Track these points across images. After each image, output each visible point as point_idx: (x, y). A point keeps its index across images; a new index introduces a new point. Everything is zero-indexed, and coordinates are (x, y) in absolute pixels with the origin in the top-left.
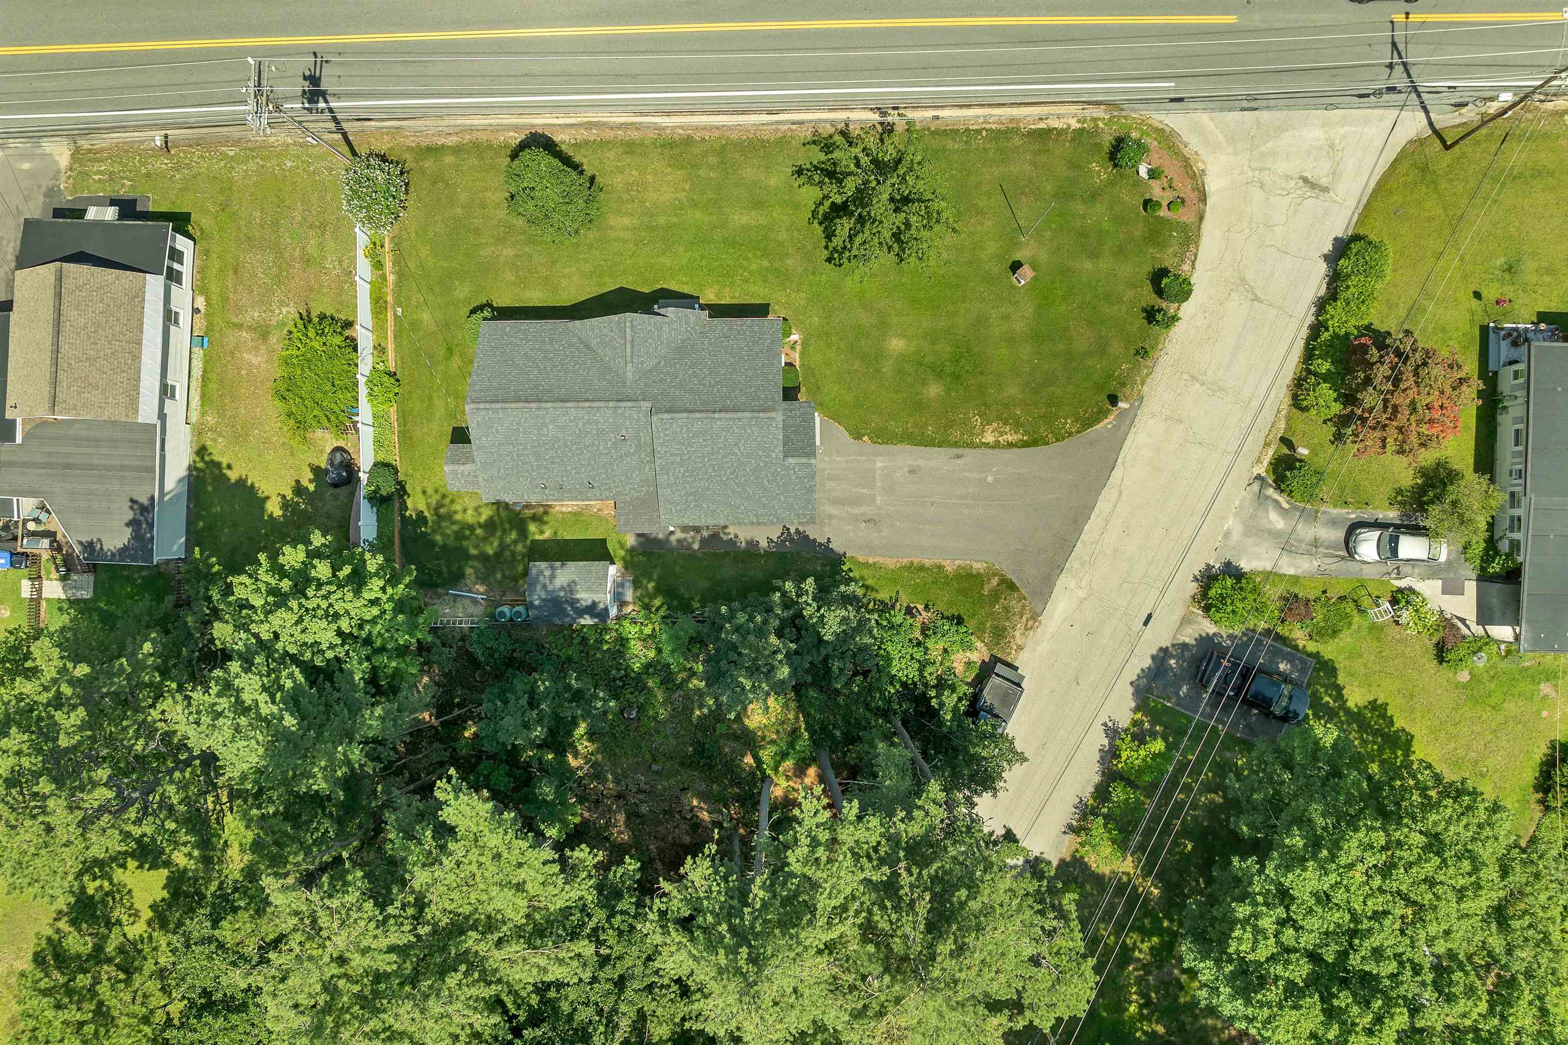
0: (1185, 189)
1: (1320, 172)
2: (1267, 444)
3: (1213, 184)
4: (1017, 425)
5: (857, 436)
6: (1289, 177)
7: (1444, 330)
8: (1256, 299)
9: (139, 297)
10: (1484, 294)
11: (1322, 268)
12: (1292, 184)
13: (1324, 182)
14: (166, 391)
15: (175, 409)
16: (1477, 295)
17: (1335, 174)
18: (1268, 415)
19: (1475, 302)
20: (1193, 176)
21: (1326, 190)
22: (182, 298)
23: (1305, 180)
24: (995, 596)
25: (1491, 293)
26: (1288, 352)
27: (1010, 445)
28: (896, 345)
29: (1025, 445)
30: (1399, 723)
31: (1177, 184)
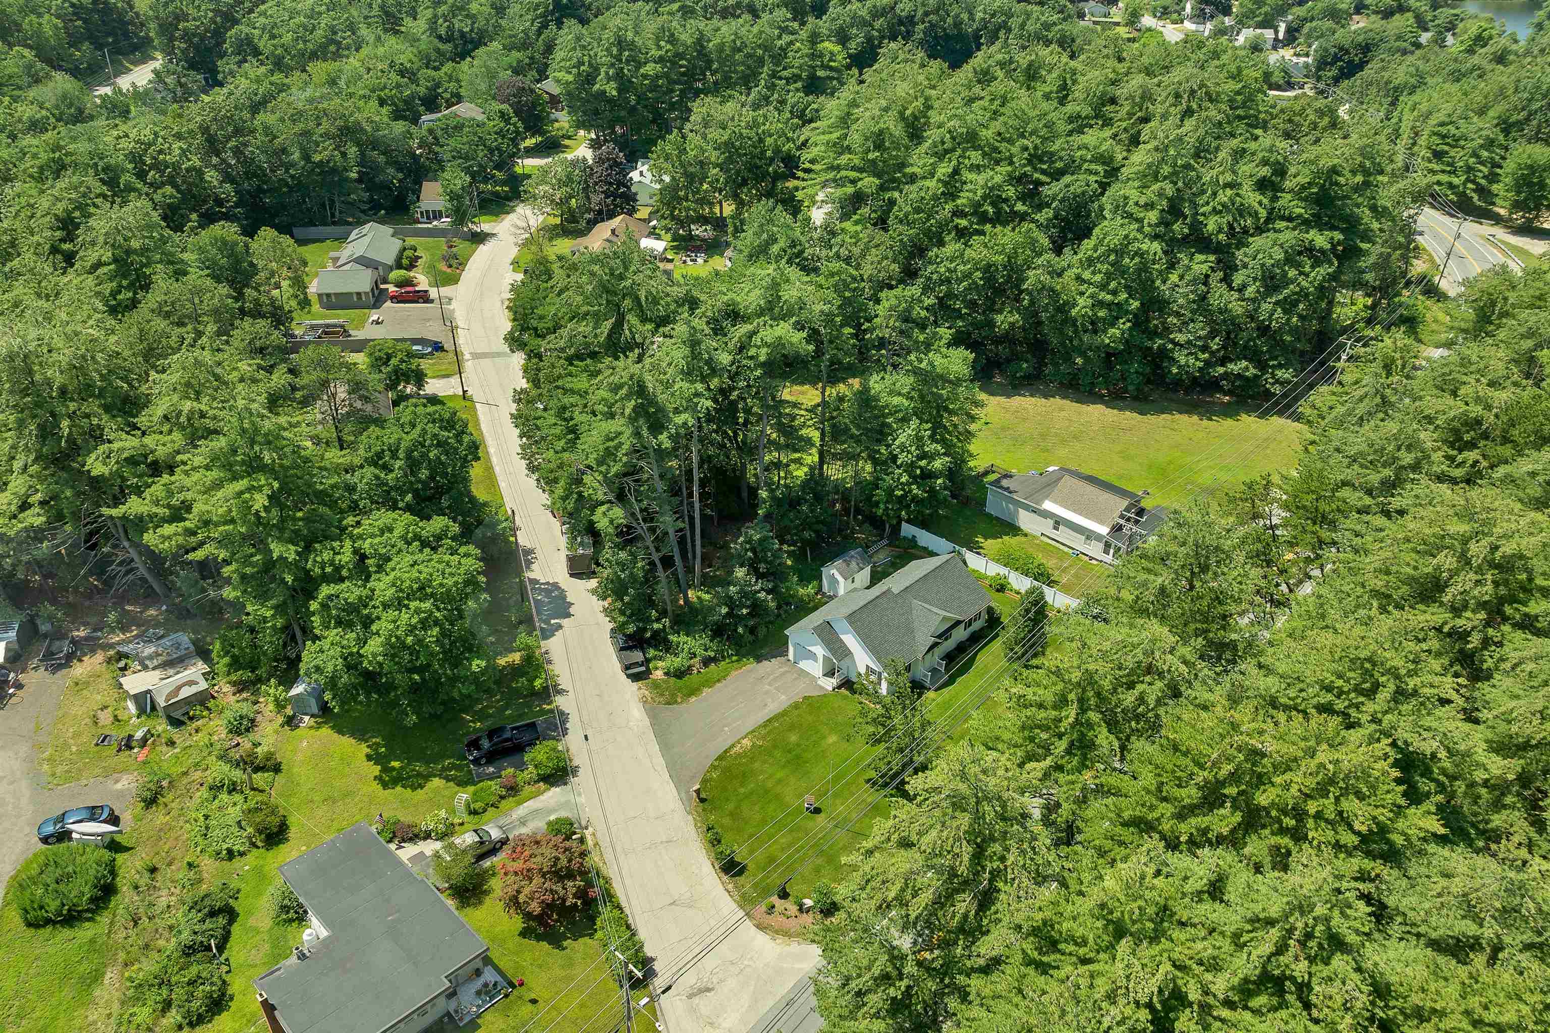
0: (776, 920)
1: (703, 1003)
2: (596, 844)
3: (762, 939)
4: (739, 755)
5: (805, 698)
6: (721, 981)
7: (540, 966)
8: (673, 903)
9: (1101, 522)
10: (530, 1007)
11: (649, 951)
12: (715, 981)
13: (696, 1000)
14: (1058, 522)
15: (1047, 526)
16: (534, 1001)
17: (693, 1010)
18: (609, 856)
19: (533, 996)
20: (777, 932)
21: (690, 997)
22: (1095, 550)
23: (708, 990)
24: (673, 696)
25: (527, 1009)
26: (627, 895)
27: (733, 746)
28: (832, 739)
29: (726, 751)
30: (399, 788)
31: (781, 919)
